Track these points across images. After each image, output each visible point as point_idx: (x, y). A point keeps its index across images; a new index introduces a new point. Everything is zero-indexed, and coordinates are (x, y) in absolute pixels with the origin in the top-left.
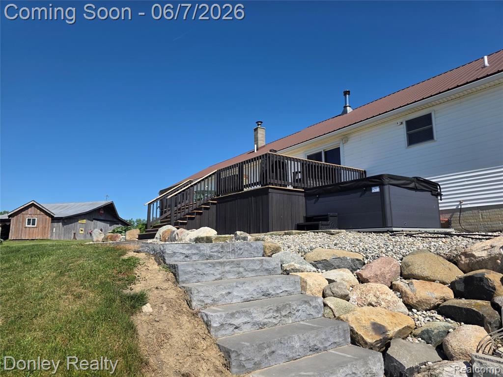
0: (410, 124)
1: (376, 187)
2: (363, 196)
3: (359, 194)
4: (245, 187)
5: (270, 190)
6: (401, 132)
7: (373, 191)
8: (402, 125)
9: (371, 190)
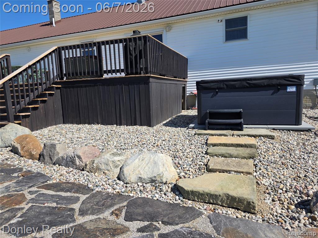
0: (229, 23)
1: (292, 87)
2: (275, 94)
3: (272, 92)
4: (105, 72)
5: (151, 80)
6: (221, 29)
7: (288, 90)
8: (221, 23)
9: (286, 89)
